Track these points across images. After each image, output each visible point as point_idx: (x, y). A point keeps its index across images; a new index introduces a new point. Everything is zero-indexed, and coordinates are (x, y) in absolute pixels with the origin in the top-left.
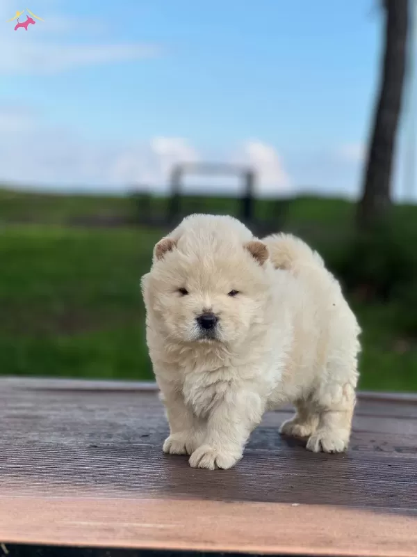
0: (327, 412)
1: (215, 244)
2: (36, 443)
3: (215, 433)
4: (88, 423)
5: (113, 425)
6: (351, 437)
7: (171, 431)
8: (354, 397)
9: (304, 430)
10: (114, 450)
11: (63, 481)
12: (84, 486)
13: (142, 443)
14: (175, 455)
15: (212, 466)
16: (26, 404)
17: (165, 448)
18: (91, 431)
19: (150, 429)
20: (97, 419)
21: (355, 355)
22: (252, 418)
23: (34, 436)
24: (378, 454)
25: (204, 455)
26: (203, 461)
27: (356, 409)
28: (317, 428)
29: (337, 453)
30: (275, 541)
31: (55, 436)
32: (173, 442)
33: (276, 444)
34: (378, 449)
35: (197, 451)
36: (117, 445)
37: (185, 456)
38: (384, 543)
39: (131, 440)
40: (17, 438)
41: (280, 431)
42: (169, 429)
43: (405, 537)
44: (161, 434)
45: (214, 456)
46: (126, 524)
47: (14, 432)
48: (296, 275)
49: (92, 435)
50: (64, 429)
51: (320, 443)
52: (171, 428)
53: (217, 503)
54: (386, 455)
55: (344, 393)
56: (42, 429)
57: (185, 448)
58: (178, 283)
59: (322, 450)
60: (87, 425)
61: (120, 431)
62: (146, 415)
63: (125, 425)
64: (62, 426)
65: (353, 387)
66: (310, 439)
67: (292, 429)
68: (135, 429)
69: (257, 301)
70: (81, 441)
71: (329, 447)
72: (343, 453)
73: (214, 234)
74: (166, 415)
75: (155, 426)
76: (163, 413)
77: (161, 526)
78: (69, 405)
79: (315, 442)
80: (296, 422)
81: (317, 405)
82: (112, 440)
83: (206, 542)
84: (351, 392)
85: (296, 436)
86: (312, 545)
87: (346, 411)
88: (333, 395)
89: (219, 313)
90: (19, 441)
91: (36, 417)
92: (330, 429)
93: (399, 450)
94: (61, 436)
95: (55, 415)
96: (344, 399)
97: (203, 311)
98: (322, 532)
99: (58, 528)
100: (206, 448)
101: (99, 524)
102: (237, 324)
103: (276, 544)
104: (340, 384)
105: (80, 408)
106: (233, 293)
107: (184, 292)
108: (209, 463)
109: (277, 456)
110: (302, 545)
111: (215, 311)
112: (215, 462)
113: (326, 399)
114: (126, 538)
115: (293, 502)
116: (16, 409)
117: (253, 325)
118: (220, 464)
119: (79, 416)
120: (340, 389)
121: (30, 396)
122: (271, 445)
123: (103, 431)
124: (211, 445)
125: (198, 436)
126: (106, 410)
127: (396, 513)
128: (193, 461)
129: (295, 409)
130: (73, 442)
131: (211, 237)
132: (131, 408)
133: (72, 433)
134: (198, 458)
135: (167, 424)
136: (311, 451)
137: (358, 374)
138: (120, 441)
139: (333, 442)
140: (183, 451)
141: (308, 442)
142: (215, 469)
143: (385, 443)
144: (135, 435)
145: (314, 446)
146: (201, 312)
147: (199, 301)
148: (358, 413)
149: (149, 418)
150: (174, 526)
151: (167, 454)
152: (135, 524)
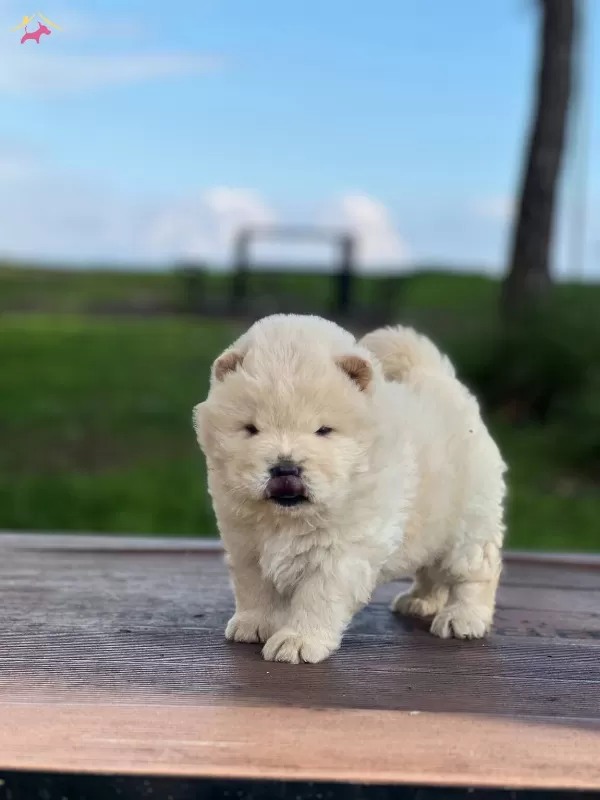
0: (461, 583)
1: (295, 362)
2: (43, 627)
3: (301, 613)
4: (118, 599)
5: (153, 602)
6: (495, 616)
7: (237, 609)
8: (499, 561)
9: (427, 607)
10: (156, 637)
11: (81, 680)
12: (113, 688)
13: (196, 626)
14: (242, 643)
15: (295, 659)
16: (28, 572)
17: (228, 633)
18: (120, 610)
19: (207, 606)
20: (130, 591)
21: (500, 501)
22: (357, 596)
23: (38, 617)
24: (534, 641)
25: (283, 643)
26: (281, 652)
27: (502, 576)
28: (446, 605)
29: (474, 638)
30: (386, 766)
31: (70, 617)
32: (240, 623)
33: (386, 627)
34: (533, 633)
35: (274, 637)
36: (160, 630)
37: (258, 644)
38: (543, 767)
39: (179, 623)
40: (15, 620)
41: (392, 608)
42: (233, 606)
43: (571, 758)
44: (222, 613)
45: (298, 645)
46: (172, 742)
47: (11, 612)
48: (417, 390)
49: (122, 615)
50: (83, 608)
51: (451, 625)
52: (237, 603)
53: (303, 711)
54: (544, 642)
55: (486, 556)
56: (52, 607)
57: (257, 633)
58: (244, 416)
59: (453, 635)
60: (115, 601)
61: (163, 610)
62: (201, 586)
63: (170, 601)
64: (79, 603)
65: (497, 546)
66: (435, 620)
67: (410, 605)
68: (184, 606)
69: (360, 442)
70: (107, 623)
71: (463, 630)
72: (483, 639)
73: (294, 349)
74: (232, 586)
75: (213, 602)
76: (227, 583)
77: (223, 744)
78: (90, 573)
79: (443, 624)
80: (415, 595)
81: (448, 575)
82: (152, 622)
83: (286, 767)
84: (495, 553)
85: (415, 615)
86: (439, 770)
87: (488, 581)
88: (470, 559)
89: (302, 461)
90: (18, 624)
91: (42, 590)
92: (465, 604)
93: (563, 635)
94: (78, 617)
95: (70, 587)
96: (486, 564)
97: (279, 458)
98: (453, 751)
99: (75, 748)
100: (286, 633)
101: (133, 742)
102: (331, 476)
103: (387, 770)
104: (479, 542)
105: (105, 576)
106: (323, 431)
107: (252, 430)
108: (290, 654)
109: (389, 643)
110: (426, 771)
111: (296, 458)
112: (299, 653)
113: (460, 565)
114: (172, 761)
115: (413, 710)
116: (14, 578)
117: (354, 475)
118: (306, 657)
119: (103, 588)
120: (479, 551)
121: (34, 559)
122: (380, 627)
123: (138, 609)
124: (295, 629)
125: (277, 618)
126: (142, 579)
127: (559, 724)
128: (268, 651)
129: (414, 578)
130: (95, 626)
131: (291, 351)
132: (178, 577)
133: (95, 612)
134: (276, 647)
135: (232, 599)
136: (438, 637)
137: (503, 528)
138: (163, 622)
139: (469, 623)
140: (254, 637)
141: (433, 623)
142: (300, 663)
143: (543, 625)
144: (186, 615)
145: (441, 629)
146: (275, 461)
147: (273, 445)
148: (504, 583)
149: (204, 591)
150: (243, 744)
151: (231, 642)
152: (185, 742)
